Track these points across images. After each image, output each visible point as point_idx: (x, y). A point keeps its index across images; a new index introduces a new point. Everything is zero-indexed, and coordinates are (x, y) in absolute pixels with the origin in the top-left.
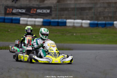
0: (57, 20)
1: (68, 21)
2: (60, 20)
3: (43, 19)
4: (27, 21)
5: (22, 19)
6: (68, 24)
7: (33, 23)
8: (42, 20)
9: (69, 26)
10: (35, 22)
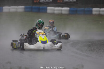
0: (83, 9)
1: (94, 9)
2: (86, 9)
3: (70, 8)
4: (54, 10)
5: (49, 8)
6: (94, 13)
7: (60, 12)
8: (68, 9)
9: (95, 15)
10: (62, 10)
